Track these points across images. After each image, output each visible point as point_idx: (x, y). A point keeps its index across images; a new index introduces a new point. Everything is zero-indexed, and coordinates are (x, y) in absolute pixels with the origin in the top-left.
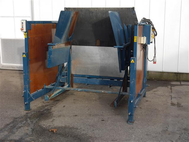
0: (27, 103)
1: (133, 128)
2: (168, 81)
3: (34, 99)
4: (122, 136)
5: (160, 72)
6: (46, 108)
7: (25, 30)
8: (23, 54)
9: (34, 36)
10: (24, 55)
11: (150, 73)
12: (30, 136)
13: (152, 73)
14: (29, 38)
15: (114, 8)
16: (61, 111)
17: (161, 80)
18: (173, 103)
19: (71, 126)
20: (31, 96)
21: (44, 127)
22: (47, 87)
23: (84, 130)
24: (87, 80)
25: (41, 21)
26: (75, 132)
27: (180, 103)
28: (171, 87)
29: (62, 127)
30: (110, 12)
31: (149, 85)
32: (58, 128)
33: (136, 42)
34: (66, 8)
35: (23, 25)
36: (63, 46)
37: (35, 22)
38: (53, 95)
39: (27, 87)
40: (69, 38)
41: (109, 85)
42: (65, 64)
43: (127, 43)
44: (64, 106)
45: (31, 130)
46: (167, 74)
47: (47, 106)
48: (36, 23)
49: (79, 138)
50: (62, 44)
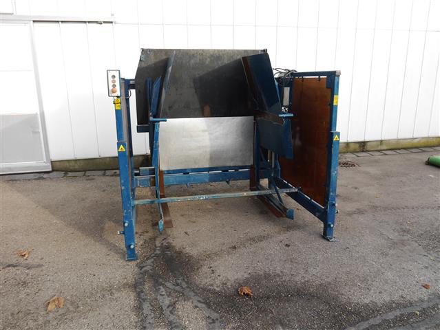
6: (159, 245)
24: (189, 177)
33: (337, 106)
34: (143, 50)
35: (114, 82)
41: (227, 180)
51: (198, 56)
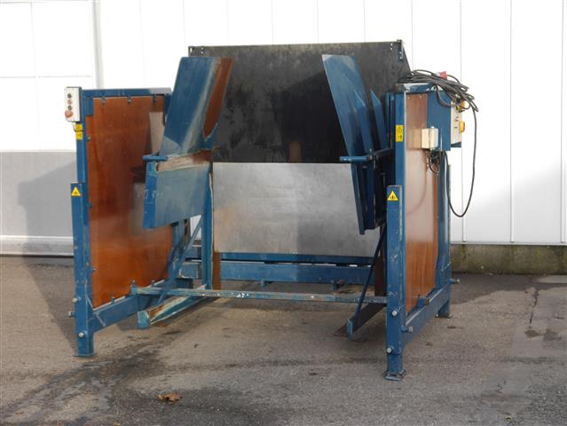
0: (84, 336)
1: (399, 389)
2: (532, 274)
3: (104, 325)
4: (368, 406)
5: (505, 246)
6: (140, 351)
7: (76, 117)
8: (73, 186)
9: (102, 135)
10: (76, 189)
11: (470, 250)
12: (106, 413)
13: (477, 249)
14: (88, 141)
15: (340, 45)
16: (186, 357)
17: (508, 274)
18: (533, 332)
19: (220, 389)
20: (97, 313)
21: (143, 392)
22: (140, 290)
23: (258, 396)
24: (263, 268)
25: (121, 91)
26: (233, 401)
27: (556, 331)
28: (538, 290)
29: (194, 392)
30: (325, 57)
31: (458, 281)
32: (184, 394)
34: (194, 48)
35: (70, 102)
36: (188, 164)
37: (102, 93)
38: (161, 312)
39: (83, 285)
40: (206, 140)
41: (333, 282)
42: (195, 221)
43: (380, 149)
44: (196, 346)
45: (106, 400)
46: (526, 250)
47: (144, 345)
48: (108, 94)
49: (245, 414)
50: (183, 157)
51: (281, 57)
